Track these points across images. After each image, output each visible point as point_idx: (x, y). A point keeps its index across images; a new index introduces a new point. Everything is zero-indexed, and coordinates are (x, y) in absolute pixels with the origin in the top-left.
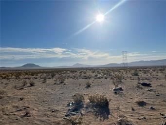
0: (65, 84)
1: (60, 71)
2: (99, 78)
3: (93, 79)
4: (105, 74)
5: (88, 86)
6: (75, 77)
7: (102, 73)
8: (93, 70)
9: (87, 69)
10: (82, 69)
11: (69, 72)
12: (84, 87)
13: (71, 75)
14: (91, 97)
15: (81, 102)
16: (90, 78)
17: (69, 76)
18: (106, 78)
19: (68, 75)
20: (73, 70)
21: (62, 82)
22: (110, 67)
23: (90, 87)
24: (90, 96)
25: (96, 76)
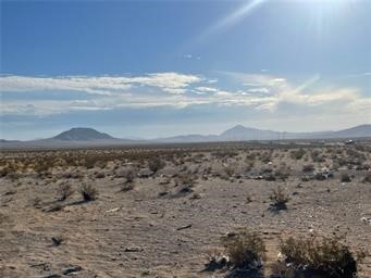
0: (195, 197)
1: (179, 154)
2: (320, 177)
3: (297, 181)
4: (342, 163)
5: (280, 205)
6: (229, 173)
7: (330, 161)
8: (297, 148)
9: (273, 146)
10: (255, 144)
11: (208, 156)
12: (263, 208)
13: (217, 165)
14: (290, 241)
15: (255, 257)
16: (284, 178)
17: (208, 171)
18: (346, 179)
19: (208, 165)
20: (224, 151)
21: (186, 190)
23: (285, 208)
24: (285, 239)
25: (308, 169)
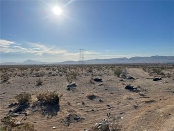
0: (9, 83)
1: (5, 69)
2: (54, 75)
3: (46, 76)
4: (60, 71)
6: (24, 75)
7: (57, 71)
8: (48, 67)
11: (17, 69)
12: (33, 85)
13: (19, 72)
14: (40, 95)
16: (42, 76)
17: (16, 74)
18: (61, 76)
19: (16, 72)
20: (23, 68)
21: (5, 81)
22: (68, 65)
23: (41, 85)
25: (50, 73)
